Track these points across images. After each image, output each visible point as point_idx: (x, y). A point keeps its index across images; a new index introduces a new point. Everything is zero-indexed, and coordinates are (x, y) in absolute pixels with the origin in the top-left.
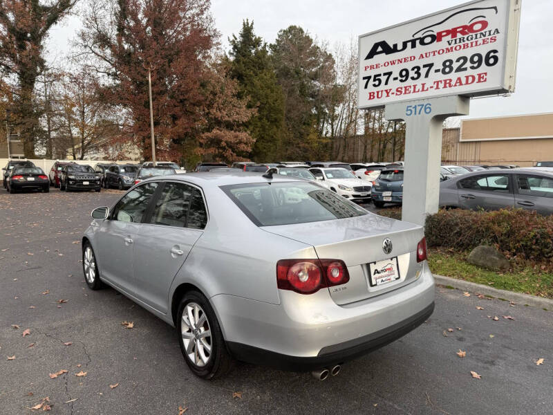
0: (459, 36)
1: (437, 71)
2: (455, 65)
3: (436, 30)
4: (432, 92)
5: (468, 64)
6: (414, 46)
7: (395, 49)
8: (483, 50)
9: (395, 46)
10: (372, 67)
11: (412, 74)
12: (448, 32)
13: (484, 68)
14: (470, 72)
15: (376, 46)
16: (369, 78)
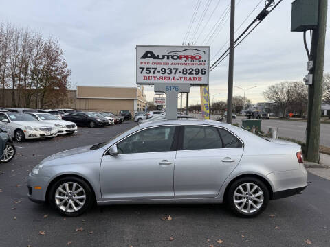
0: (190, 59)
1: (180, 72)
2: (188, 72)
3: (179, 54)
4: (178, 81)
5: (194, 72)
6: (168, 58)
7: (158, 57)
8: (200, 68)
9: (158, 56)
10: (145, 63)
11: (168, 71)
12: (185, 56)
13: (200, 75)
14: (195, 75)
15: (147, 53)
16: (143, 69)
